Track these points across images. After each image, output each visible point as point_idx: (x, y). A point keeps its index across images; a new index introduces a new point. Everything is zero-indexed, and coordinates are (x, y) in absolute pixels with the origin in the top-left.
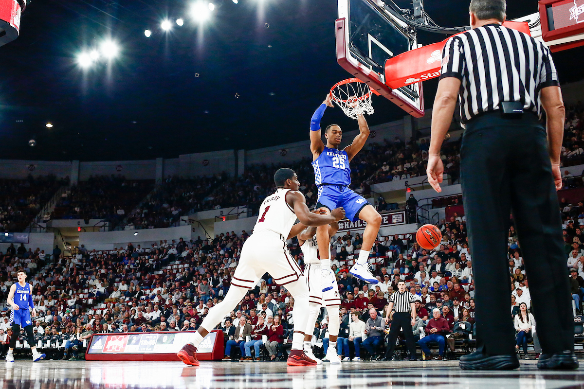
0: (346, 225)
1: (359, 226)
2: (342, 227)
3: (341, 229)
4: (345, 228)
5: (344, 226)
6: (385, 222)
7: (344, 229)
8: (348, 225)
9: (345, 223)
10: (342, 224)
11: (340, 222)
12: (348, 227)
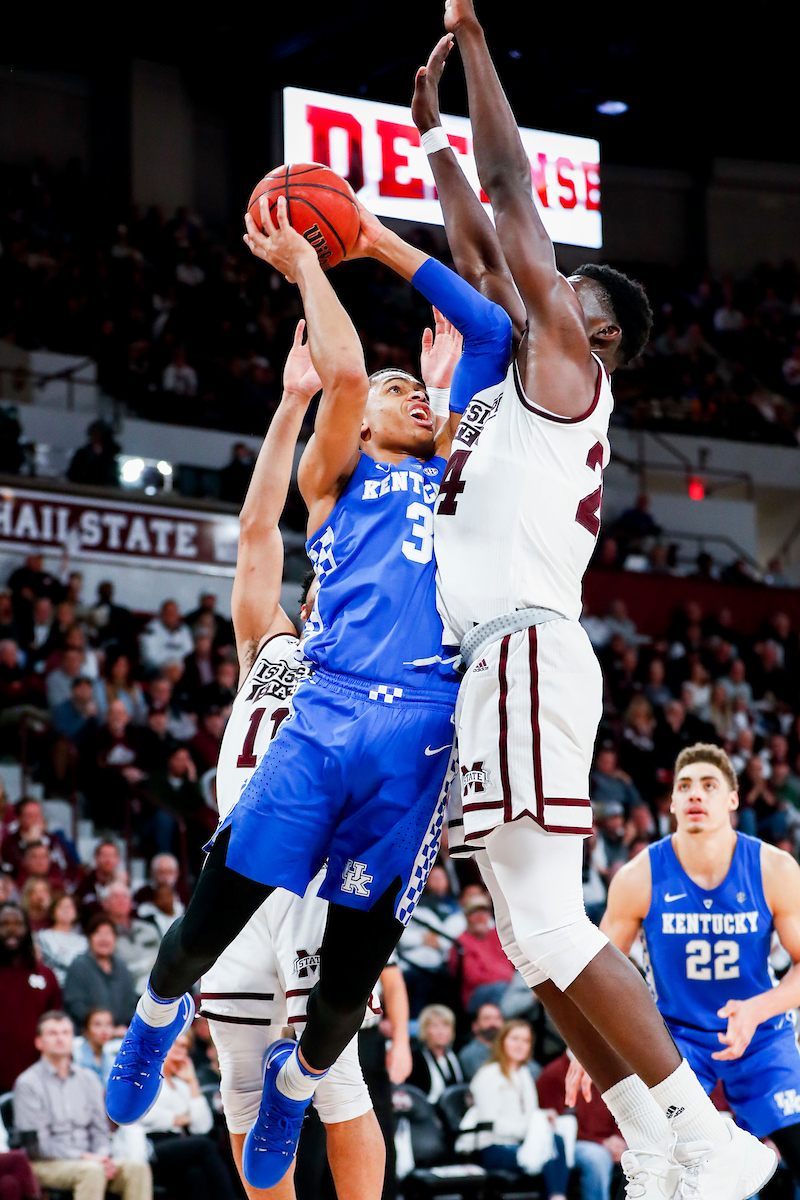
1: (62, 536)
6: (180, 549)
8: (7, 518)
12: (7, 530)
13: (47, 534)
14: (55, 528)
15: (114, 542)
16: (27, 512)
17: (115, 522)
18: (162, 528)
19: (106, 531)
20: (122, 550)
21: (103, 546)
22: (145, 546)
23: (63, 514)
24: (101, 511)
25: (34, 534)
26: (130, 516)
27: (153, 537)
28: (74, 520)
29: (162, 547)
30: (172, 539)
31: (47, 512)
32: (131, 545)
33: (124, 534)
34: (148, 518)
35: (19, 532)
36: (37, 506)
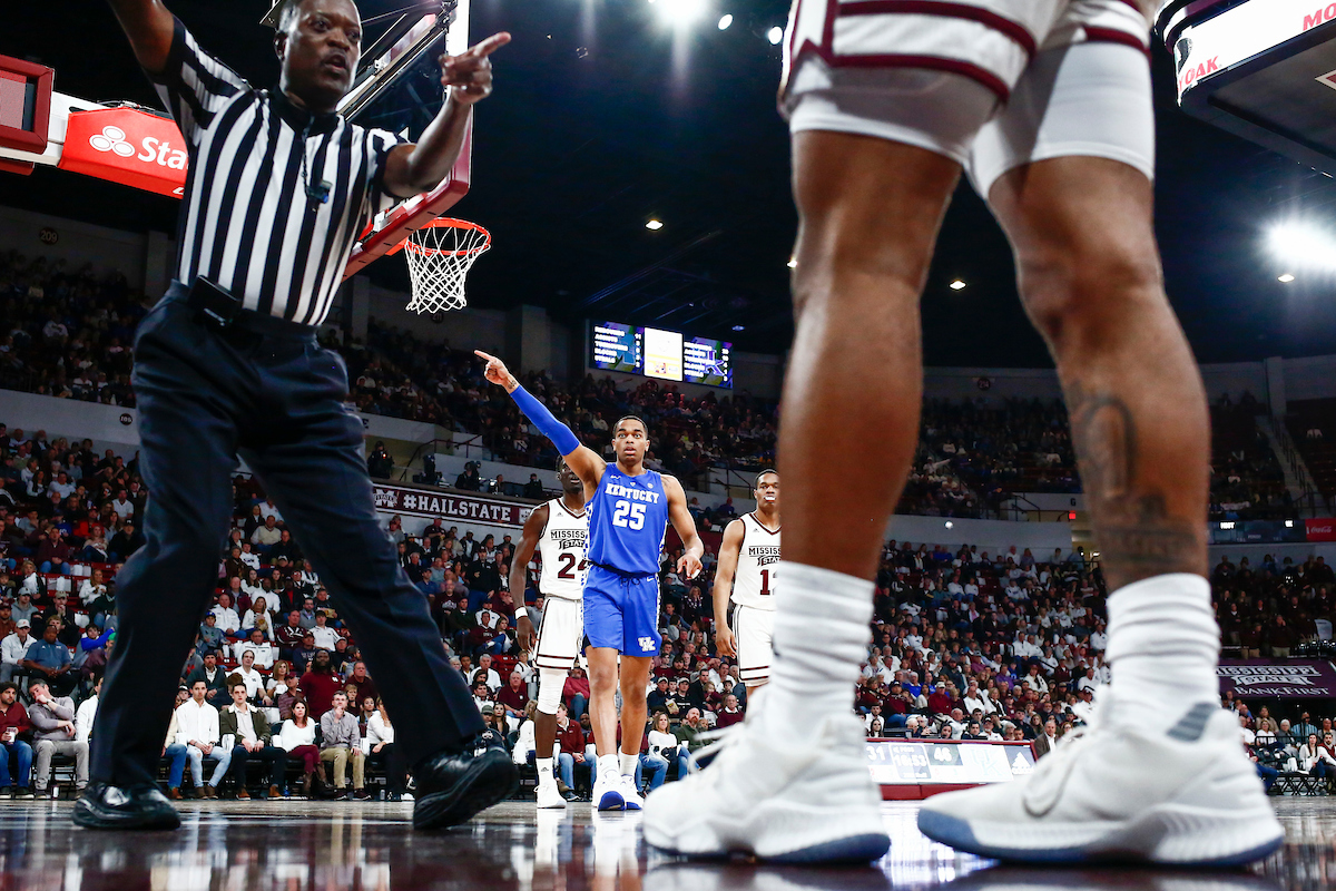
0: (421, 503)
1: (450, 512)
2: (413, 505)
3: (409, 509)
4: (420, 508)
5: (417, 502)
6: (503, 518)
7: (416, 510)
8: (426, 503)
9: (421, 498)
10: (413, 499)
11: (411, 494)
12: (426, 508)
13: (444, 511)
14: (447, 509)
15: (474, 515)
16: (435, 500)
17: (474, 506)
18: (495, 508)
19: (470, 509)
20: (477, 518)
21: (469, 516)
22: (487, 517)
23: (451, 502)
24: (468, 501)
25: (438, 510)
26: (481, 504)
27: (491, 512)
28: (456, 506)
29: (495, 517)
30: (500, 514)
31: (444, 501)
32: (481, 516)
33: (478, 511)
34: (489, 505)
35: (432, 509)
36: (440, 498)
